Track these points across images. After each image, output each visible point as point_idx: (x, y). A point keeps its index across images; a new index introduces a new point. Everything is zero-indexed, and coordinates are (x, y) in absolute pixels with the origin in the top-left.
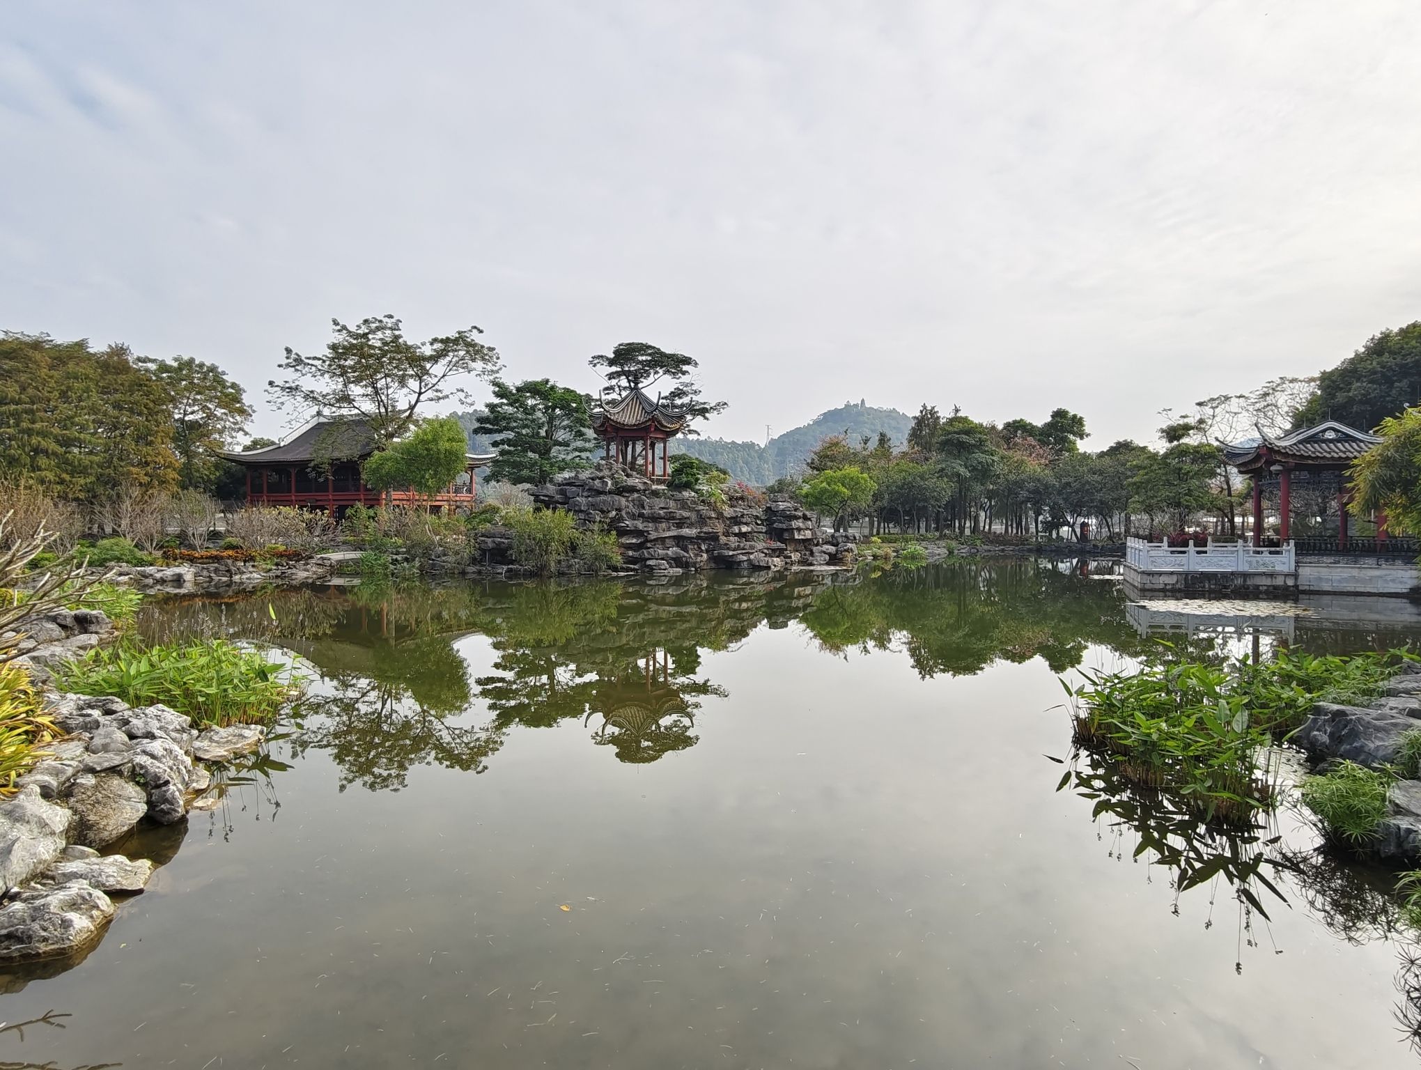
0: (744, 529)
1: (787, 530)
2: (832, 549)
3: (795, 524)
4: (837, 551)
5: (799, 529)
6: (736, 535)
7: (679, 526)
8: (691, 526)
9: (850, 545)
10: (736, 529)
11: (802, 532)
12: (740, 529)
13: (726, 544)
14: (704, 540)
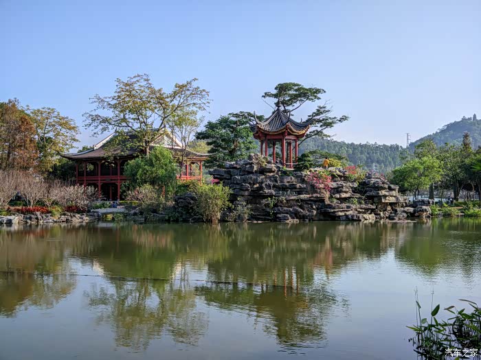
0: (343, 195)
1: (376, 196)
2: (411, 210)
3: (383, 192)
4: (414, 211)
5: (385, 196)
6: (338, 199)
7: (299, 193)
8: (307, 193)
9: (424, 207)
10: (338, 196)
11: (387, 198)
12: (340, 196)
13: (329, 205)
14: (315, 201)
